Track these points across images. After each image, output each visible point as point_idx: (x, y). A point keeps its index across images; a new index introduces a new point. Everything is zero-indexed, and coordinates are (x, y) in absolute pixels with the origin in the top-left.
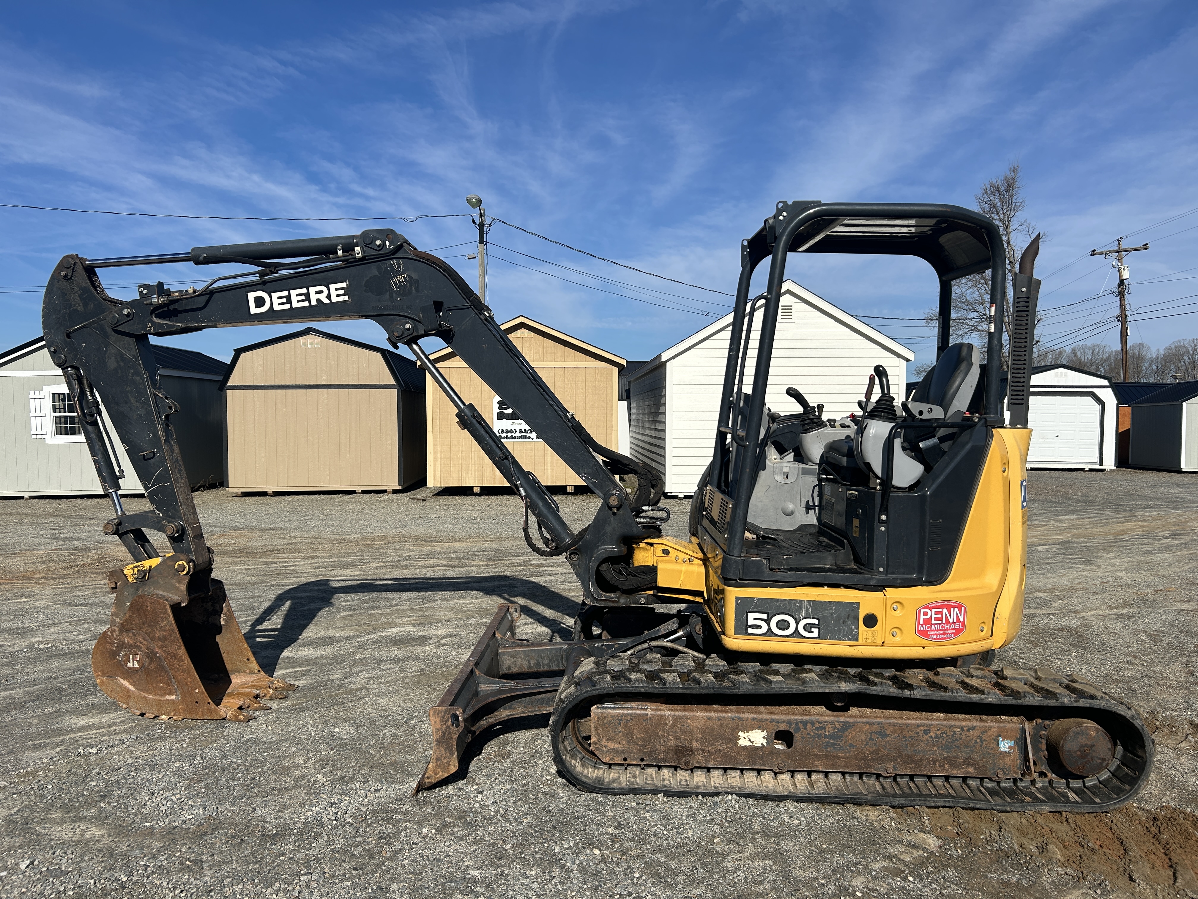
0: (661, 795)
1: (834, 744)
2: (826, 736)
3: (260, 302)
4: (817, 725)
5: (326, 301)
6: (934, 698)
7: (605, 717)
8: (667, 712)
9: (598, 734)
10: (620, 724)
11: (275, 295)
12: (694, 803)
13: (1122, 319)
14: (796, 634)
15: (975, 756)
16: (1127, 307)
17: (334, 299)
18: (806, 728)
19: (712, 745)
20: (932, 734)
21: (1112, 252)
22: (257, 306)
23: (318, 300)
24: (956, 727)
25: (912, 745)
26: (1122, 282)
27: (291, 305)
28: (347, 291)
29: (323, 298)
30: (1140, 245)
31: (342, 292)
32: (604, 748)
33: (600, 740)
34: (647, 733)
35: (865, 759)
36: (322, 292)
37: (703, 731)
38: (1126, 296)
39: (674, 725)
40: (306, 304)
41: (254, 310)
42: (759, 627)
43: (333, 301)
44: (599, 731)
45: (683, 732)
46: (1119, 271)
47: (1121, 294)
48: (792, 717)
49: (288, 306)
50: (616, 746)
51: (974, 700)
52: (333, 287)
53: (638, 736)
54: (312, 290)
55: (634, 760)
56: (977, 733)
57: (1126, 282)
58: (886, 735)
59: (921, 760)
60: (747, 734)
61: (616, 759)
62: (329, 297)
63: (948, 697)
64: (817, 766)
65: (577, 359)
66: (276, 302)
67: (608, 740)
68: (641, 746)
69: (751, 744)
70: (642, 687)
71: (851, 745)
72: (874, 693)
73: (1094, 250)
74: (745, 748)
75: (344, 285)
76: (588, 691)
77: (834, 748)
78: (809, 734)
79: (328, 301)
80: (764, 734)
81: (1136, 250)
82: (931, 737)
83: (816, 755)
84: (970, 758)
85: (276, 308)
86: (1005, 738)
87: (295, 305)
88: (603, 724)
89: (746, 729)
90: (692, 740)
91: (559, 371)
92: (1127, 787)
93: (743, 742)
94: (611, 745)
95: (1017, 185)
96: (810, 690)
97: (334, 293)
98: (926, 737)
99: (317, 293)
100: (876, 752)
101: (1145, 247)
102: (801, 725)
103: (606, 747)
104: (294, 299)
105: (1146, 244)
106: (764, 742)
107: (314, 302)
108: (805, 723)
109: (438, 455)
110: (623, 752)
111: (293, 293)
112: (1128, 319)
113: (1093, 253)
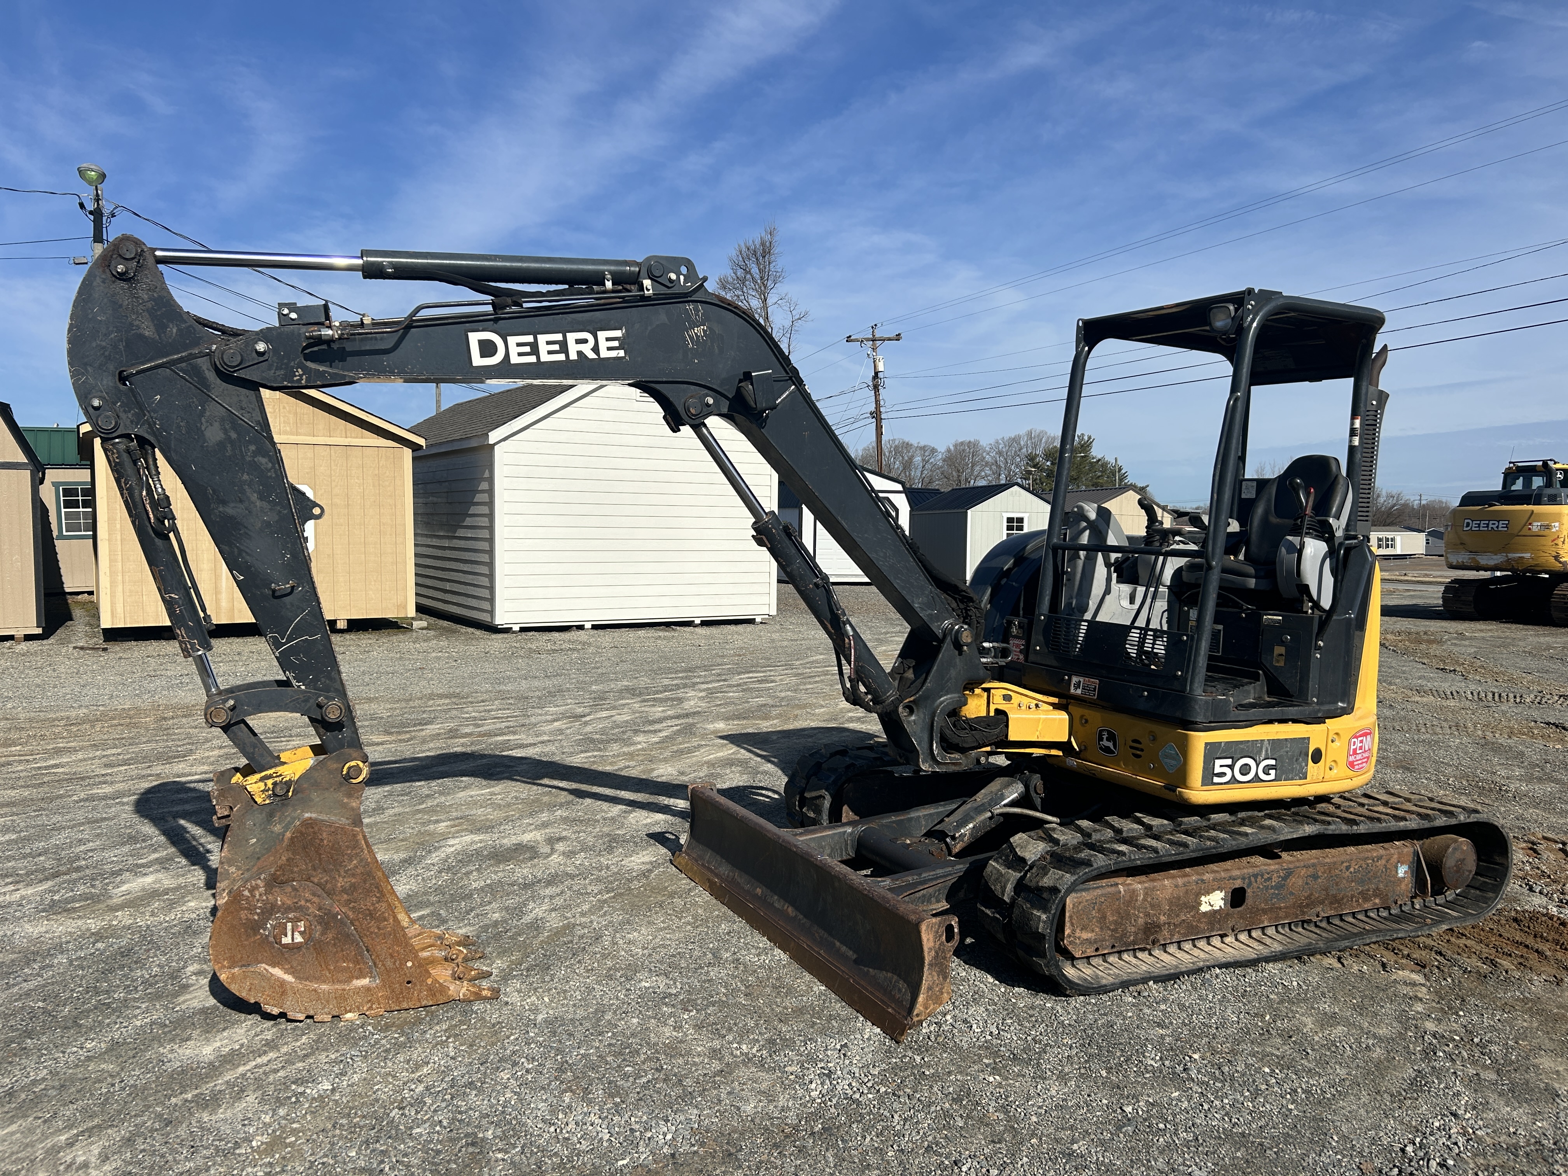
0: (1151, 983)
1: (1278, 894)
2: (1272, 887)
3: (487, 349)
4: (1267, 876)
5: (592, 355)
6: (1374, 831)
7: (1080, 903)
8: (1137, 884)
9: (1072, 925)
10: (1094, 908)
11: (512, 340)
12: (1185, 984)
13: (877, 415)
14: (1257, 779)
15: (1381, 886)
16: (882, 403)
17: (604, 353)
18: (1256, 882)
19: (1178, 916)
20: (1352, 870)
21: (868, 340)
22: (483, 356)
23: (580, 353)
24: (1367, 858)
25: (1337, 885)
26: (876, 373)
27: (538, 358)
28: (623, 344)
29: (587, 349)
30: (893, 335)
31: (616, 344)
32: (1077, 941)
33: (1073, 931)
34: (1120, 914)
35: (1301, 906)
36: (585, 341)
37: (1171, 903)
38: (881, 390)
39: (1145, 900)
40: (561, 357)
41: (477, 360)
42: (1223, 774)
43: (602, 356)
44: (1074, 921)
45: (1152, 906)
46: (874, 362)
47: (876, 388)
48: (1245, 871)
49: (532, 359)
50: (1090, 935)
51: (1402, 829)
52: (602, 335)
53: (1111, 919)
54: (571, 337)
55: (1105, 949)
56: (1383, 862)
57: (880, 375)
58: (1318, 877)
59: (1343, 898)
60: (1208, 897)
61: (1088, 951)
62: (596, 349)
63: (1383, 827)
64: (1263, 922)
65: (349, 435)
66: (514, 351)
67: (1082, 929)
68: (1112, 931)
69: (1210, 908)
70: (1138, 859)
71: (1292, 894)
72: (1330, 832)
73: (850, 336)
74: (1205, 914)
75: (618, 333)
76: (1086, 873)
77: (1278, 899)
78: (1259, 887)
79: (595, 356)
80: (1222, 895)
81: (889, 339)
82: (1351, 873)
83: (1263, 909)
84: (1377, 888)
85: (515, 359)
86: (1402, 864)
87: (545, 357)
88: (1078, 911)
89: (1208, 893)
90: (1160, 914)
91: (323, 452)
92: (1491, 895)
93: (1204, 908)
94: (1086, 935)
95: (775, 250)
96: (1282, 838)
97: (603, 345)
98: (1348, 873)
99: (579, 342)
100: (1308, 897)
101: (898, 337)
102: (1253, 879)
103: (1079, 938)
104: (543, 348)
105: (899, 335)
106: (1222, 903)
107: (573, 356)
108: (1255, 876)
109: (120, 578)
110: (1095, 941)
111: (542, 339)
112: (883, 416)
113: (849, 339)
